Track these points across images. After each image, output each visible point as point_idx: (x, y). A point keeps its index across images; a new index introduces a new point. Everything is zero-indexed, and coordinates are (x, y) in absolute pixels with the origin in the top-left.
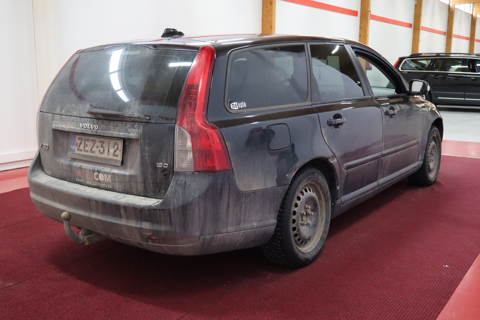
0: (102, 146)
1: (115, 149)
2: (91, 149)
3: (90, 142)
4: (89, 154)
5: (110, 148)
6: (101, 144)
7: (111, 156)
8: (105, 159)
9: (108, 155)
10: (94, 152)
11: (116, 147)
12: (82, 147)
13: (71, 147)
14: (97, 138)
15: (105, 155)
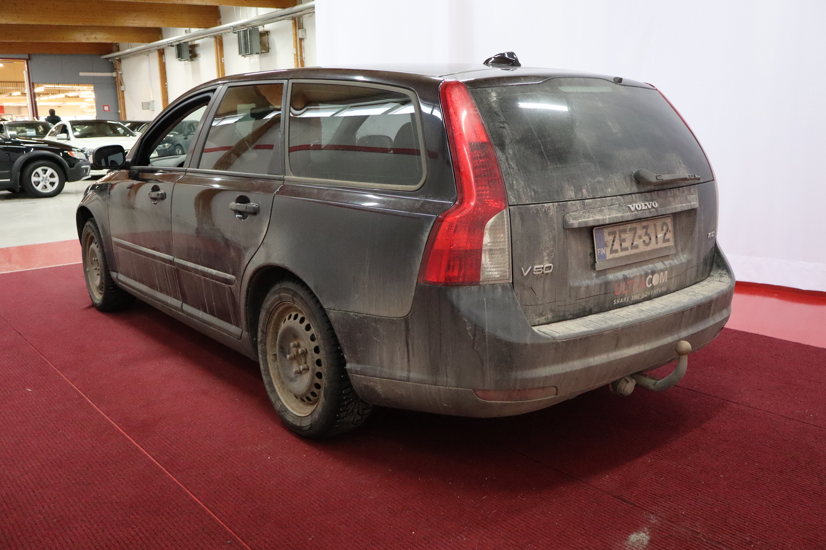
0: (646, 234)
1: (664, 231)
2: (632, 244)
3: (628, 232)
4: (631, 252)
5: (658, 233)
6: (645, 230)
7: (661, 245)
8: (654, 251)
9: (657, 243)
10: (637, 247)
11: (665, 228)
12: (617, 246)
13: (599, 252)
14: (638, 223)
15: (653, 246)
